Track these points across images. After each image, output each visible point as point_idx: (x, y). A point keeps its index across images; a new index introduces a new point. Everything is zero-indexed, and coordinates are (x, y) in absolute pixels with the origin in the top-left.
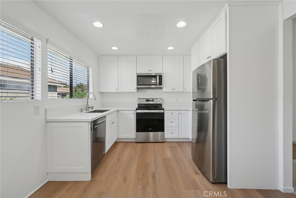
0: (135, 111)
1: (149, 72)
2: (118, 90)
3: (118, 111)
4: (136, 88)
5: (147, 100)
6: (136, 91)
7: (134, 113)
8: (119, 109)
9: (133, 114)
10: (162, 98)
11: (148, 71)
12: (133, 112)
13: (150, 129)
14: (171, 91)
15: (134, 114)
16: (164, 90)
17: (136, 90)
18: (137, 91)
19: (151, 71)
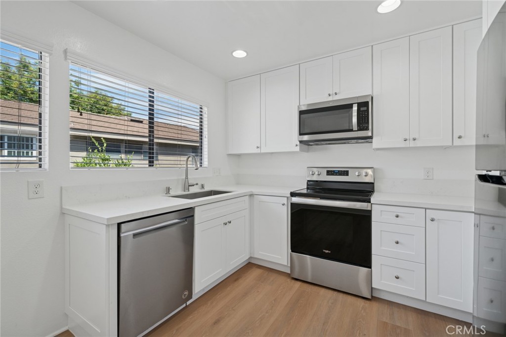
0: (288, 198)
1: (330, 99)
2: (259, 149)
3: (251, 195)
4: (298, 143)
5: (330, 173)
6: (298, 149)
7: (286, 203)
8: (255, 190)
9: (283, 205)
10: (374, 167)
11: (329, 95)
12: (285, 200)
13: (327, 251)
14: (403, 145)
15: (285, 207)
16: (376, 142)
17: (298, 147)
18: (301, 150)
19: (336, 94)
